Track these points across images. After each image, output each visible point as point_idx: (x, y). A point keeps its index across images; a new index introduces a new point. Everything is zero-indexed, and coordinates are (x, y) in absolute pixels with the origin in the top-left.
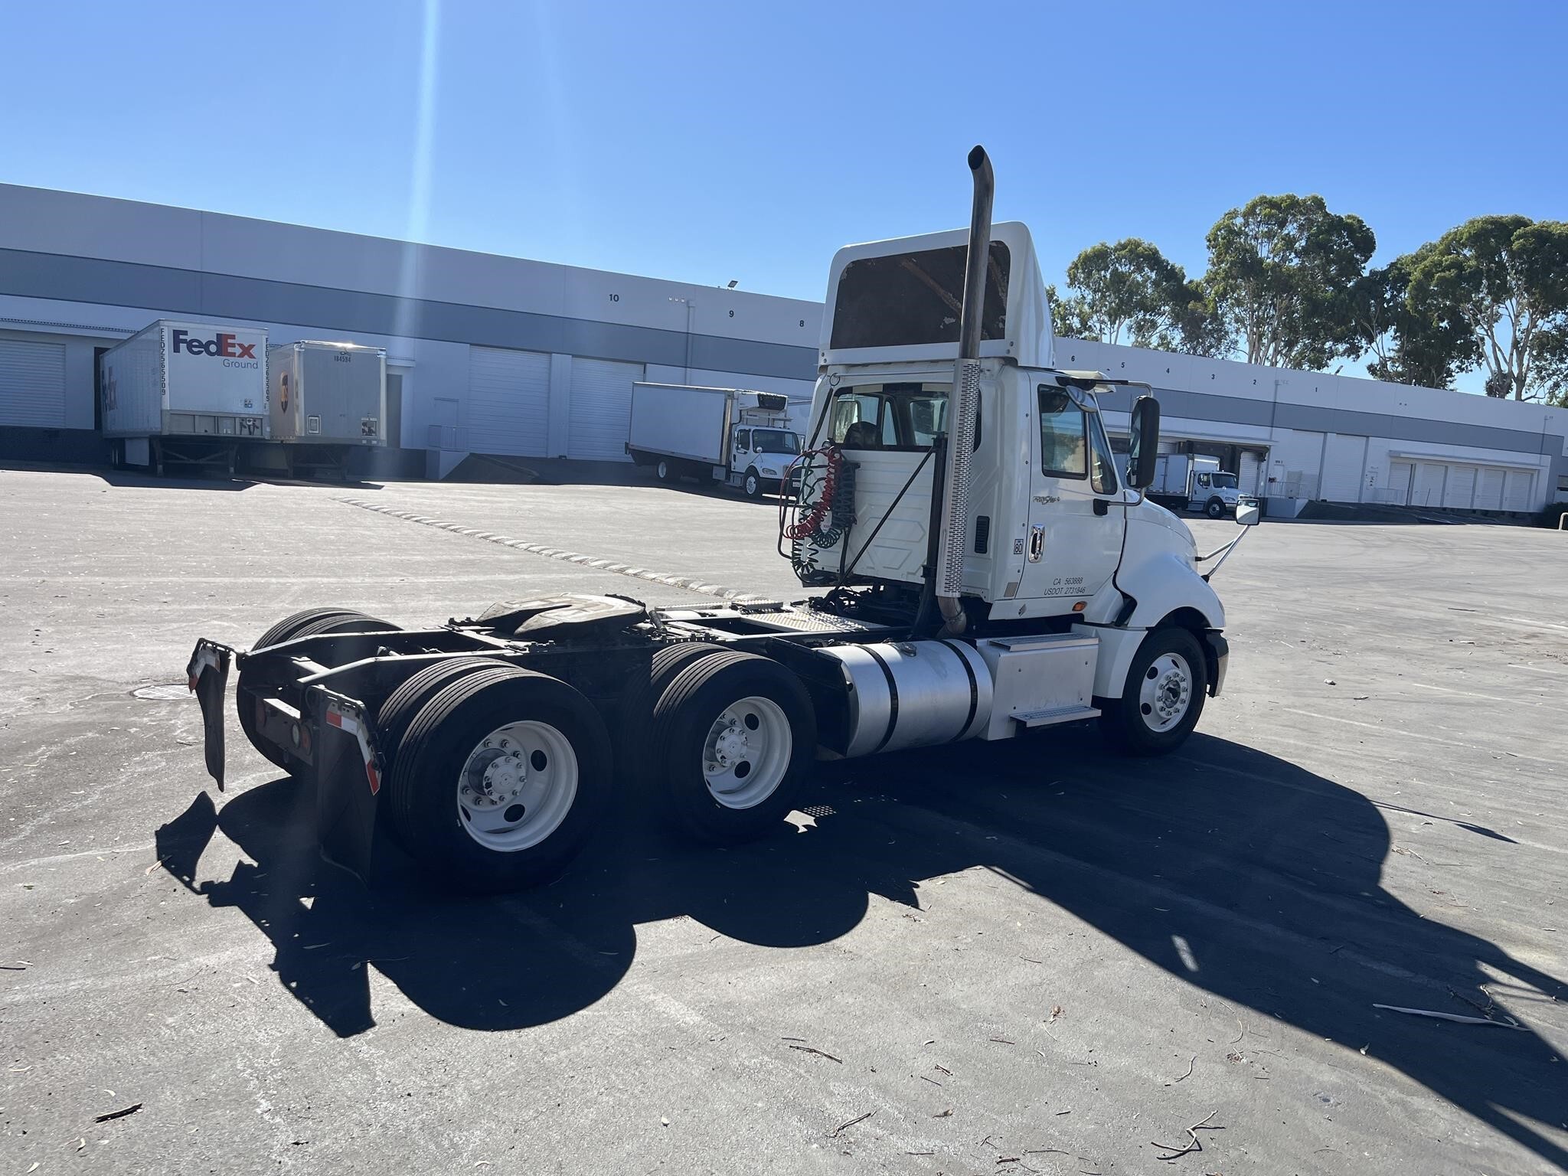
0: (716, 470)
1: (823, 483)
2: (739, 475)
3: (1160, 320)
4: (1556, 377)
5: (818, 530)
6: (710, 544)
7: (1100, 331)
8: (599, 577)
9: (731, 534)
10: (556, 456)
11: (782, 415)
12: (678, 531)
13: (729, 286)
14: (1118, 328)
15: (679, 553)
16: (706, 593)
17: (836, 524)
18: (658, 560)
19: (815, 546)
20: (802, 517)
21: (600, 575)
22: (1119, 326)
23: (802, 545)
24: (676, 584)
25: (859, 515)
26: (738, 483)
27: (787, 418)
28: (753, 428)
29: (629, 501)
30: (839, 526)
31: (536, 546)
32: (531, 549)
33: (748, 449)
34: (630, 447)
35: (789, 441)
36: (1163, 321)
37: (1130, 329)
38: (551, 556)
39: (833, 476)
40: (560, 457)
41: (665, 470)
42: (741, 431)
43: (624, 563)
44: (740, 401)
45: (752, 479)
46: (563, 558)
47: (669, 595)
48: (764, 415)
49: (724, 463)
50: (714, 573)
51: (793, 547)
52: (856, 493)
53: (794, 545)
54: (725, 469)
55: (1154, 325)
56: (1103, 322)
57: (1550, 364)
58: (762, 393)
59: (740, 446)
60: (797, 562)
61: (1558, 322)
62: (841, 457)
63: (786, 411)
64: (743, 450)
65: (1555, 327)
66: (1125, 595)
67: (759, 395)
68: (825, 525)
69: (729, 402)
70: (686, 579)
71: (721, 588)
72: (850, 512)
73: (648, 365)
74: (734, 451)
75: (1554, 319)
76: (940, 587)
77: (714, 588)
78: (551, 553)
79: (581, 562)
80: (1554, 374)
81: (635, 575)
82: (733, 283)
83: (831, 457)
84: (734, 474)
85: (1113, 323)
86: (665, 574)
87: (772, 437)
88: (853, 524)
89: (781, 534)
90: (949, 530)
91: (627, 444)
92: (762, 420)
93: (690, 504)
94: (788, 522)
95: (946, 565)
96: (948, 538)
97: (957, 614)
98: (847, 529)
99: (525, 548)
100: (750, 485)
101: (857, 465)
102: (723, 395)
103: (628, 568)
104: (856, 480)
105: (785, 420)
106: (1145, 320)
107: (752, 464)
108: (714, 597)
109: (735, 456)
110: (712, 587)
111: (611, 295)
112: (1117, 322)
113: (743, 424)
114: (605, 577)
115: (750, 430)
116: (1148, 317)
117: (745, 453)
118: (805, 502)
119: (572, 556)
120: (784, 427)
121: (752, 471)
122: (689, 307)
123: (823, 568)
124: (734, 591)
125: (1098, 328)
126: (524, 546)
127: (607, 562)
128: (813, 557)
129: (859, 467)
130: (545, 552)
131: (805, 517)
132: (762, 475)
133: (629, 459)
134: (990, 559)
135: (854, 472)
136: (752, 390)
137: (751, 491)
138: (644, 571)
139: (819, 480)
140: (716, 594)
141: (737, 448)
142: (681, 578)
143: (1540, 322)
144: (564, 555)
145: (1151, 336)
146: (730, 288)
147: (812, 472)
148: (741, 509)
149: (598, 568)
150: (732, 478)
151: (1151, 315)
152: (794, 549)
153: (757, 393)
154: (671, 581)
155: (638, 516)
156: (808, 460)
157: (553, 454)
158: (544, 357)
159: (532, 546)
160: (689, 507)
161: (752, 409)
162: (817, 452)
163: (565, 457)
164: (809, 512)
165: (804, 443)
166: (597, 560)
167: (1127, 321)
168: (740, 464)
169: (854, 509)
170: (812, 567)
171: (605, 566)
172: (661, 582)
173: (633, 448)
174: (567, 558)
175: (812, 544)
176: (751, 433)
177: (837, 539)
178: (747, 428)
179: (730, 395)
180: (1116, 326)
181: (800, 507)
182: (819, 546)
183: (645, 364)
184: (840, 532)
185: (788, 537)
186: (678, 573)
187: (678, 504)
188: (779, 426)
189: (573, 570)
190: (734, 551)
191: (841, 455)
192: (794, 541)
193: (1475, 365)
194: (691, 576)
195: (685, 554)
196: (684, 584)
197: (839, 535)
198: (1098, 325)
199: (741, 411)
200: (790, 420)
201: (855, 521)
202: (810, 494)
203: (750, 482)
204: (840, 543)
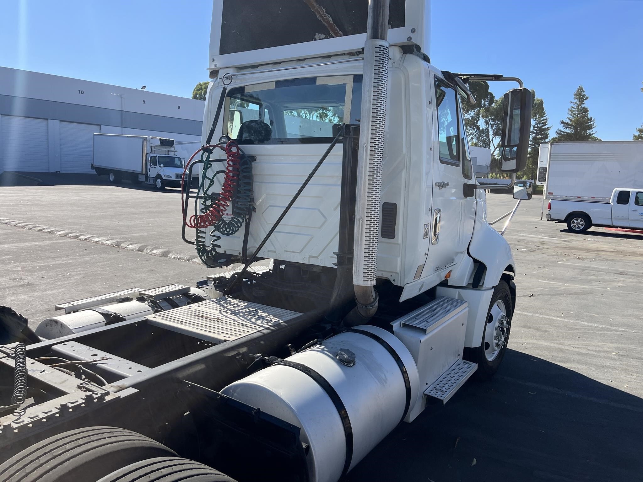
0: (140, 176)
1: (222, 177)
2: (152, 178)
3: (329, 113)
4: (471, 135)
5: (220, 219)
6: (137, 216)
7: (305, 117)
8: (59, 243)
9: (149, 210)
10: (54, 171)
11: (172, 149)
12: (118, 209)
13: (142, 89)
14: (313, 116)
15: (117, 223)
16: (131, 250)
17: (237, 212)
18: (102, 228)
19: (217, 233)
20: (204, 207)
21: (61, 241)
22: (313, 115)
23: (205, 233)
24: (112, 244)
25: (258, 203)
26: (152, 182)
27: (175, 150)
28: (158, 155)
29: (92, 193)
30: (239, 215)
31: (22, 223)
32: (18, 225)
33: (156, 166)
34: (94, 166)
35: (177, 161)
36: (330, 114)
37: (317, 117)
38: (30, 229)
39: (231, 168)
40: (57, 172)
41: (113, 177)
42: (152, 157)
43: (80, 232)
44: (151, 142)
45: (159, 180)
46: (39, 231)
47: (106, 253)
48: (163, 149)
49: (144, 173)
50: (138, 235)
51: (197, 235)
52: (253, 184)
53: (197, 233)
54: (145, 176)
55: (327, 115)
56: (306, 114)
57: (469, 130)
58: (161, 138)
59: (152, 164)
60: (202, 250)
61: (472, 115)
62: (238, 151)
63: (174, 147)
64: (154, 166)
65: (471, 117)
66: (475, 261)
67: (160, 139)
68: (228, 215)
69: (145, 142)
70: (118, 240)
71: (142, 246)
72: (250, 202)
73: (102, 126)
74: (149, 167)
75: (470, 114)
76: (359, 276)
77: (137, 246)
78: (31, 227)
79: (50, 232)
80: (471, 134)
81: (85, 239)
82: (144, 87)
83: (228, 151)
84: (150, 178)
85: (310, 114)
86: (105, 238)
87: (168, 160)
88: (253, 212)
89: (185, 224)
90: (366, 219)
91: (92, 165)
92: (163, 152)
93: (126, 194)
94: (191, 213)
95: (364, 254)
96: (365, 227)
97: (373, 300)
98: (247, 217)
99: (14, 224)
100: (158, 183)
101: (253, 159)
102: (141, 139)
103: (81, 235)
104: (253, 173)
105: (174, 151)
106: (323, 113)
107: (158, 173)
108: (137, 252)
109: (149, 169)
110: (136, 245)
111: (79, 91)
112: (312, 114)
113: (153, 153)
114: (63, 243)
115: (156, 156)
116: (324, 112)
117: (155, 167)
118: (205, 193)
119: (44, 229)
120: (174, 155)
121: (159, 176)
122: (122, 98)
123: (225, 251)
124: (150, 247)
125: (305, 116)
126: (14, 223)
127: (67, 231)
128: (215, 243)
129: (255, 160)
130: (27, 227)
131: (207, 207)
132: (164, 178)
133: (94, 172)
134: (398, 244)
135: (251, 165)
136: (157, 138)
137: (159, 186)
138: (91, 237)
139: (218, 172)
140: (139, 250)
141: (151, 165)
142: (115, 241)
143: (466, 115)
144: (39, 228)
145: (326, 119)
146: (142, 90)
147: (211, 165)
148: (154, 195)
149: (61, 236)
150: (148, 180)
151: (325, 111)
152: (198, 237)
153: (159, 138)
154: (109, 242)
155: (95, 201)
156: (206, 154)
157: (53, 170)
158: (45, 121)
159: (19, 223)
160: (126, 195)
161: (157, 146)
162: (214, 147)
163: (59, 172)
164: (209, 203)
165: (185, 162)
166: (62, 231)
167: (316, 113)
168: (153, 173)
169: (253, 199)
170: (215, 251)
171: (66, 234)
172: (102, 244)
173: (95, 166)
174: (41, 230)
175: (214, 231)
176: (157, 158)
177: (239, 227)
178: (155, 155)
179: (145, 139)
180: (312, 115)
181: (201, 197)
182: (221, 233)
183: (100, 126)
184: (241, 221)
185: (192, 227)
186: (114, 236)
187: (120, 194)
188: (171, 154)
189: (43, 238)
190: (150, 220)
191: (238, 149)
192: (197, 230)
193: (442, 131)
194: (123, 238)
195: (121, 223)
196: (117, 244)
197: (241, 223)
198: (304, 115)
199: (151, 147)
200: (177, 151)
201: (254, 209)
202: (210, 185)
203: (158, 182)
204: (242, 231)
